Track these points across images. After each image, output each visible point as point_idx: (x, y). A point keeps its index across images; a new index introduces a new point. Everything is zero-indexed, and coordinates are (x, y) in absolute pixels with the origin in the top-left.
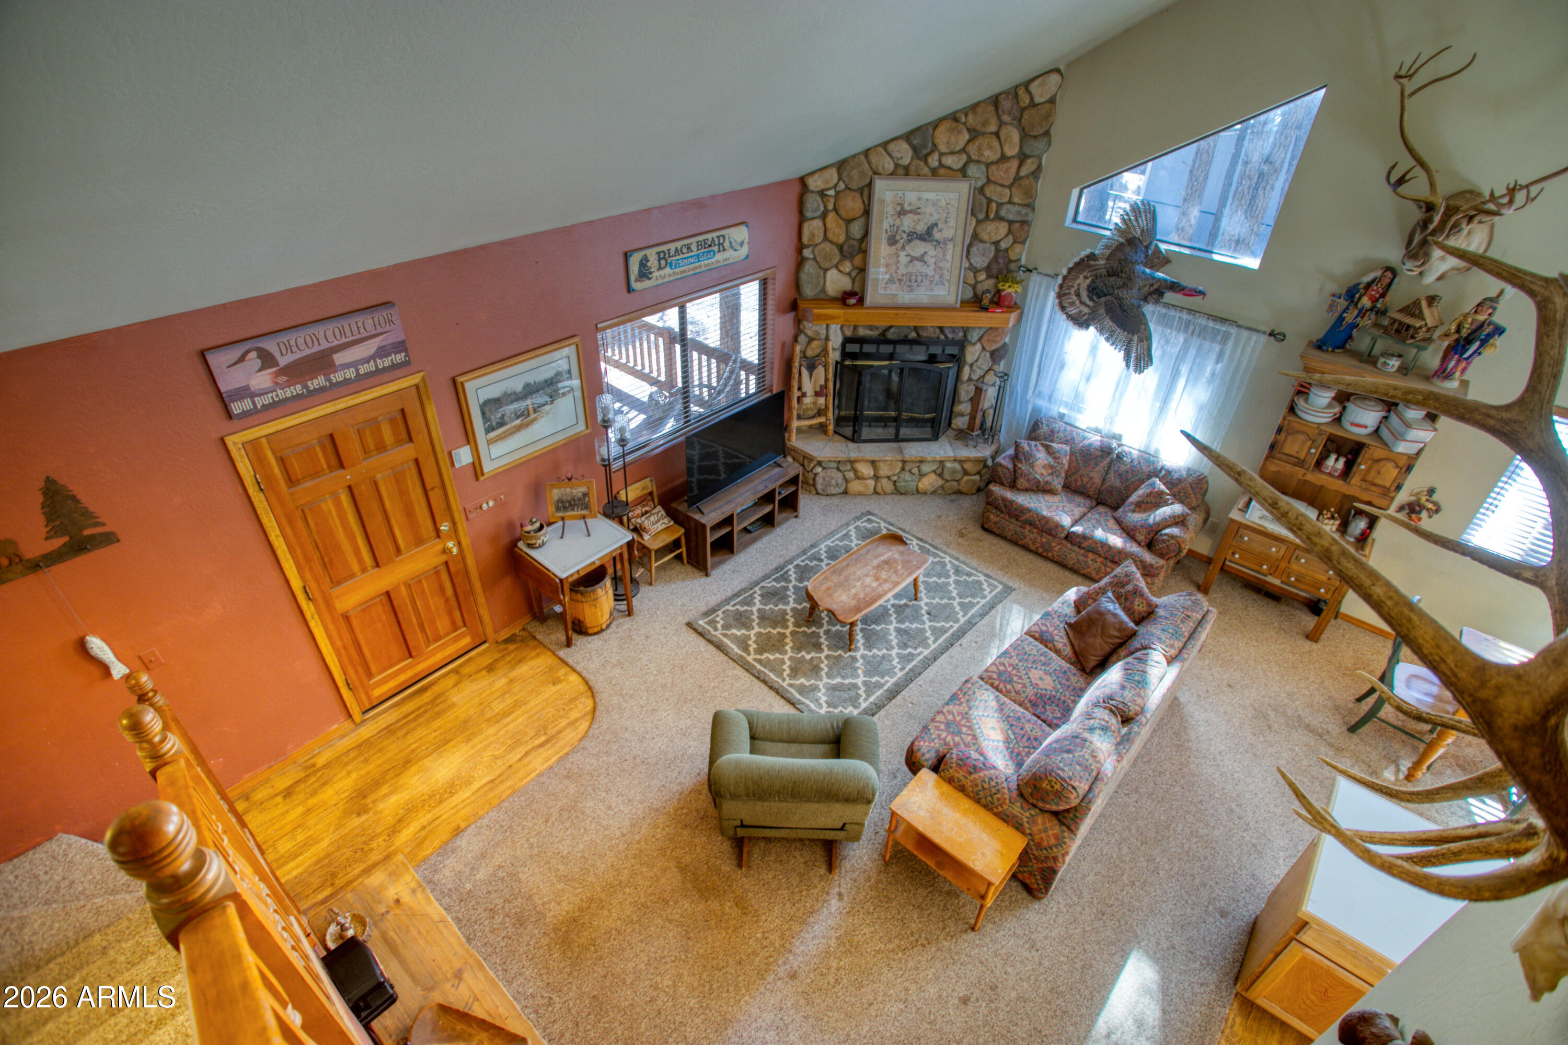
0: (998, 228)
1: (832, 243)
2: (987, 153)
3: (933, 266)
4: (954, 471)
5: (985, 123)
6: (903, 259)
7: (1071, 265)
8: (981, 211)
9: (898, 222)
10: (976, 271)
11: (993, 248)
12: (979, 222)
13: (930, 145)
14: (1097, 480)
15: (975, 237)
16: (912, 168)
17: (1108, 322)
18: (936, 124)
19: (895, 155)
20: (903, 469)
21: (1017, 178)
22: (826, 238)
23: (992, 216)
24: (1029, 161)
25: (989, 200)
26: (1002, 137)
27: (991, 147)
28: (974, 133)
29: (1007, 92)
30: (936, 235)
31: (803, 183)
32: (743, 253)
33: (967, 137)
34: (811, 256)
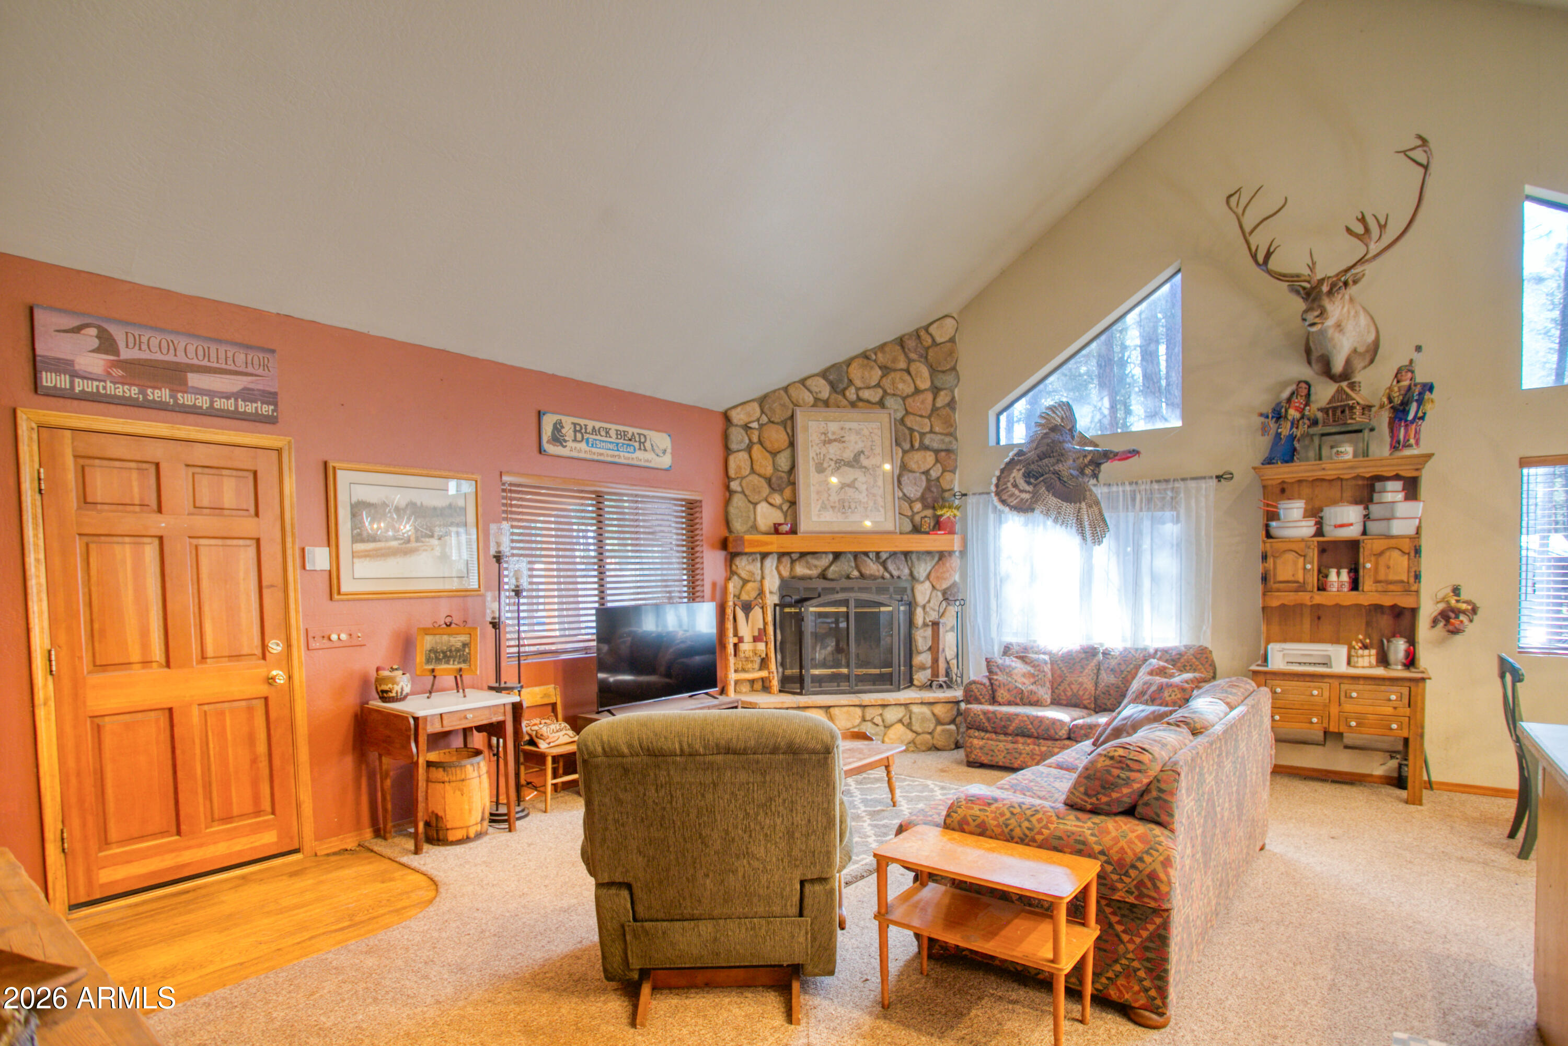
0: (925, 457)
1: (759, 475)
2: (900, 386)
3: (865, 493)
4: (924, 720)
5: (894, 360)
6: (833, 485)
7: (1002, 466)
8: (905, 440)
9: (824, 451)
10: (910, 502)
11: (924, 478)
12: (905, 452)
13: (846, 380)
14: (1090, 686)
15: (904, 468)
16: (832, 401)
17: (1053, 500)
18: (848, 363)
19: (814, 389)
20: (864, 720)
21: (934, 409)
22: (753, 471)
23: (917, 445)
24: (942, 393)
25: (911, 430)
26: (913, 373)
27: (904, 381)
28: (886, 370)
29: (910, 335)
30: (864, 461)
31: (726, 417)
32: (666, 461)
33: (880, 373)
34: (739, 489)
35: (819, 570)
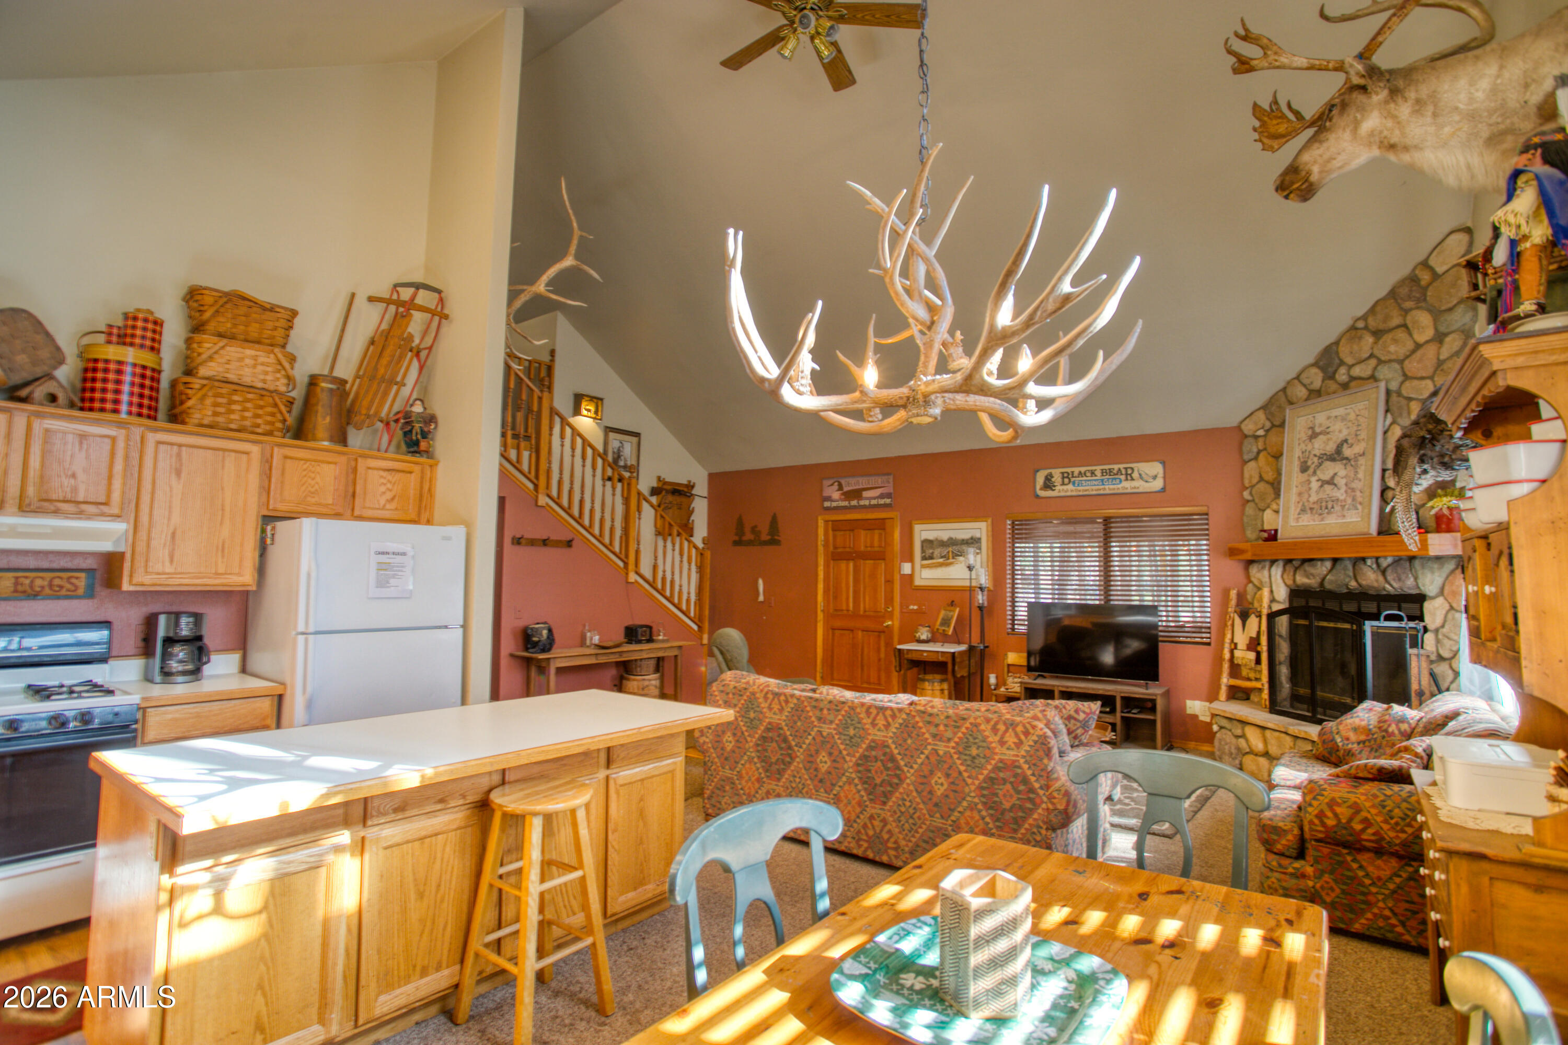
1: (1266, 481)
2: (1392, 348)
3: (1343, 488)
5: (1386, 319)
6: (1315, 485)
9: (1309, 447)
13: (1337, 361)
16: (1324, 388)
18: (1339, 341)
19: (1309, 381)
22: (1261, 479)
24: (1448, 339)
25: (1410, 399)
26: (1410, 326)
27: (1395, 341)
28: (1378, 334)
29: (1402, 283)
30: (1347, 452)
31: (1239, 428)
32: (1158, 484)
33: (1370, 340)
34: (1249, 498)
35: (1318, 580)
